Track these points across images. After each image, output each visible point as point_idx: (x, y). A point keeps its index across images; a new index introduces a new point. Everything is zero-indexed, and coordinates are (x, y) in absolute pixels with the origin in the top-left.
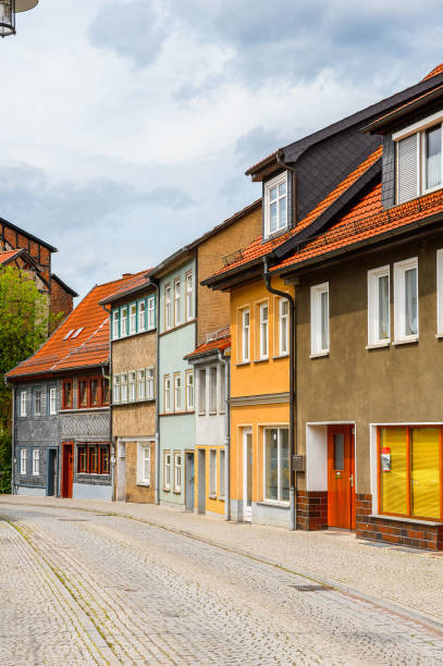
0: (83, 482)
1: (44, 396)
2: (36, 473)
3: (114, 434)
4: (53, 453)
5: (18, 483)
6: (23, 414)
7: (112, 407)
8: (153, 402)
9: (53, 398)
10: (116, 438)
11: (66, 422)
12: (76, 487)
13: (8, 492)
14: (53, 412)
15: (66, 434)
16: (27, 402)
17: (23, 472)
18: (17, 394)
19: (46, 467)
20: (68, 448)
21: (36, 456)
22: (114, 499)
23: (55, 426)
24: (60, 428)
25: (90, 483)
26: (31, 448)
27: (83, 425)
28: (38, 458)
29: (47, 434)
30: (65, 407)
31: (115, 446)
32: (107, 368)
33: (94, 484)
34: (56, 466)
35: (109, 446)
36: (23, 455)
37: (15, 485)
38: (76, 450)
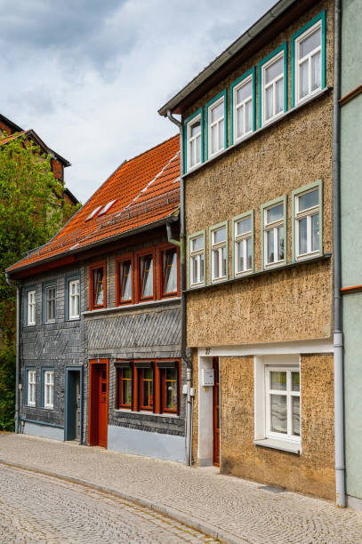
0: (126, 425)
1: (60, 294)
2: (49, 405)
3: (191, 344)
4: (74, 376)
5: (24, 417)
6: (31, 322)
7: (188, 295)
8: (323, 261)
9: (73, 296)
10: (195, 350)
11: (95, 328)
12: (113, 430)
13: (10, 429)
14: (74, 316)
15: (96, 347)
16: (36, 305)
17: (32, 403)
18: (23, 296)
19: (64, 397)
20: (99, 369)
21: (49, 381)
22: (192, 461)
23: (78, 337)
24: (85, 339)
25: (140, 427)
26: (41, 370)
27: (124, 331)
28: (51, 383)
29: (65, 348)
30: (93, 305)
31: (191, 366)
32: (176, 225)
33: (148, 429)
34: (79, 396)
35: (177, 365)
36: (31, 379)
37: (20, 420)
38: (112, 372)
